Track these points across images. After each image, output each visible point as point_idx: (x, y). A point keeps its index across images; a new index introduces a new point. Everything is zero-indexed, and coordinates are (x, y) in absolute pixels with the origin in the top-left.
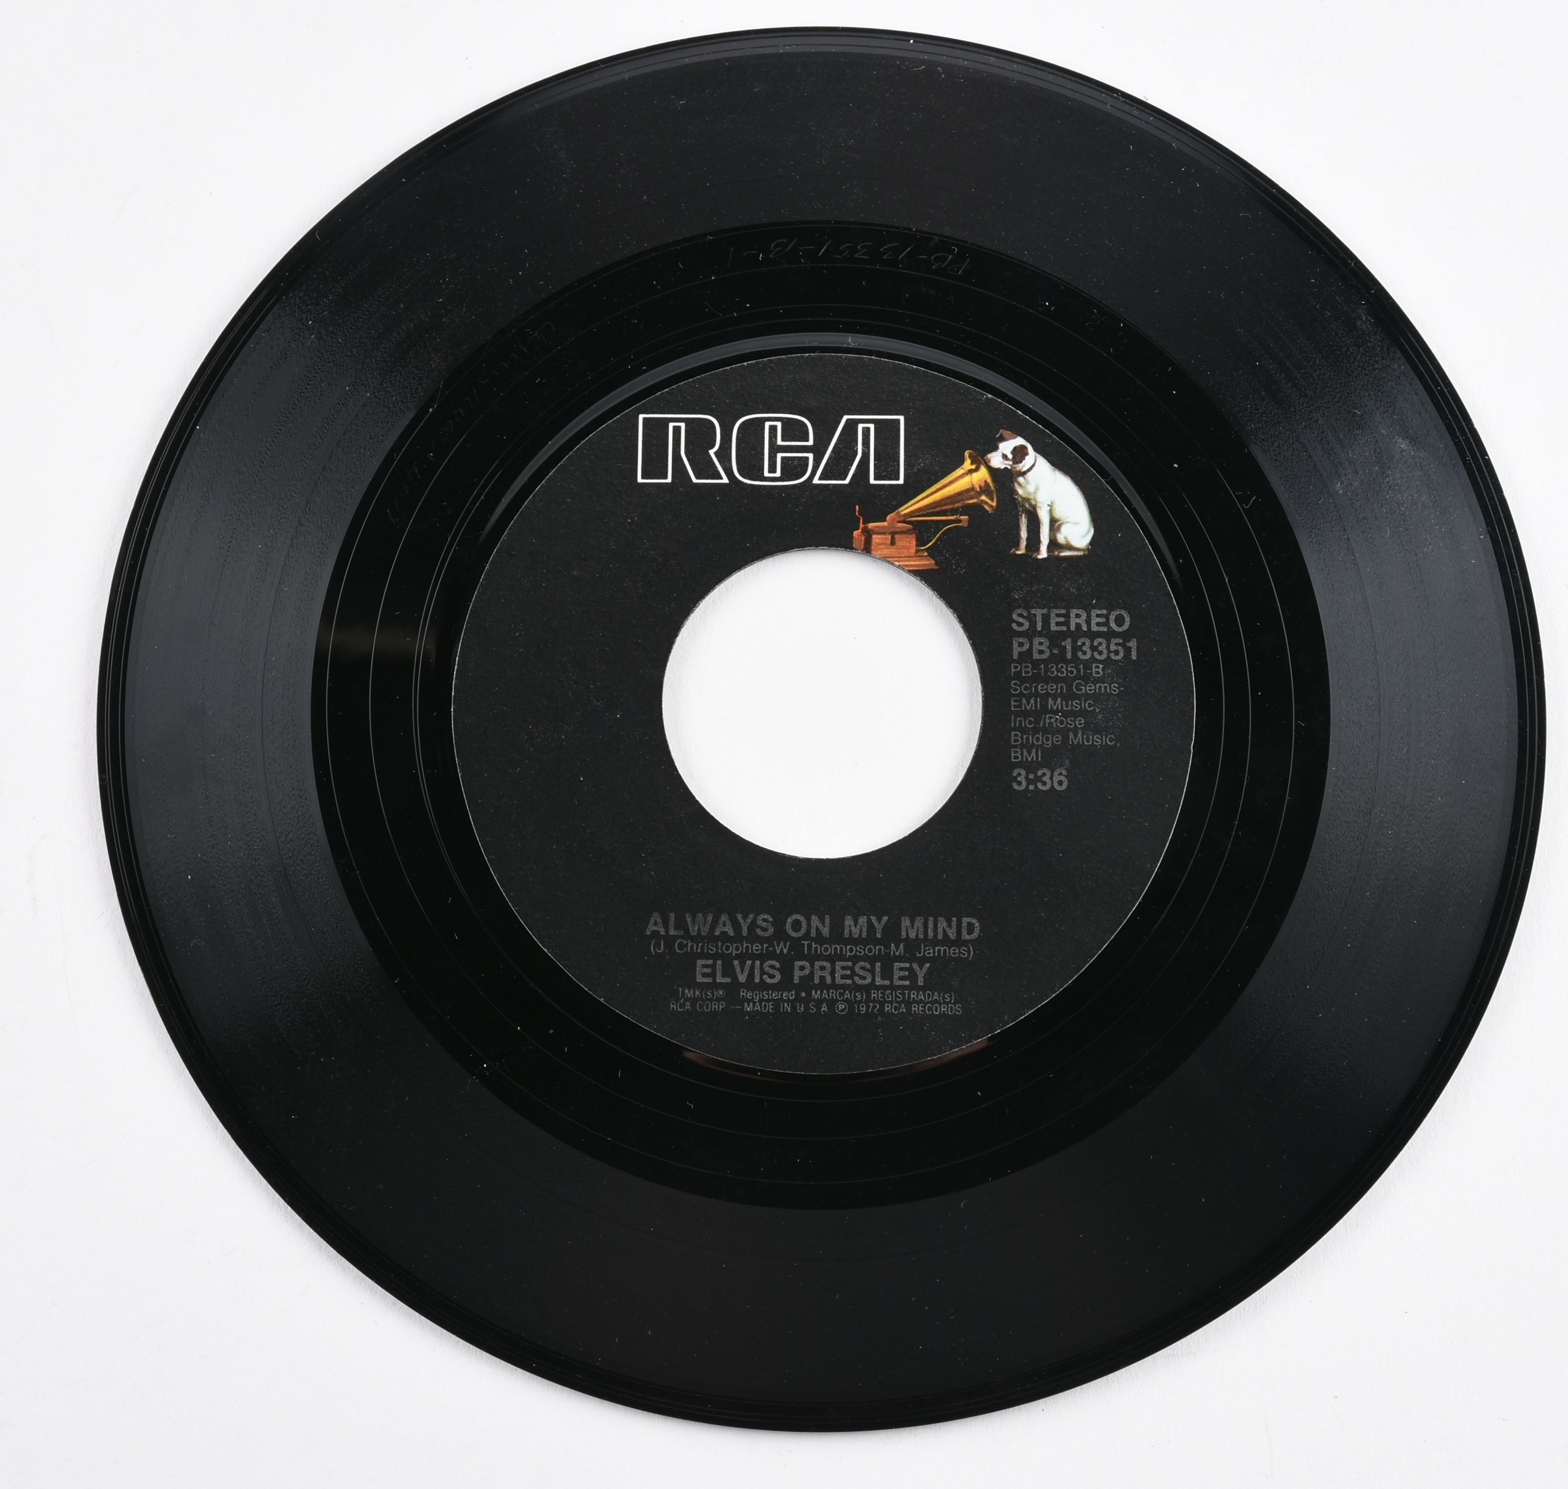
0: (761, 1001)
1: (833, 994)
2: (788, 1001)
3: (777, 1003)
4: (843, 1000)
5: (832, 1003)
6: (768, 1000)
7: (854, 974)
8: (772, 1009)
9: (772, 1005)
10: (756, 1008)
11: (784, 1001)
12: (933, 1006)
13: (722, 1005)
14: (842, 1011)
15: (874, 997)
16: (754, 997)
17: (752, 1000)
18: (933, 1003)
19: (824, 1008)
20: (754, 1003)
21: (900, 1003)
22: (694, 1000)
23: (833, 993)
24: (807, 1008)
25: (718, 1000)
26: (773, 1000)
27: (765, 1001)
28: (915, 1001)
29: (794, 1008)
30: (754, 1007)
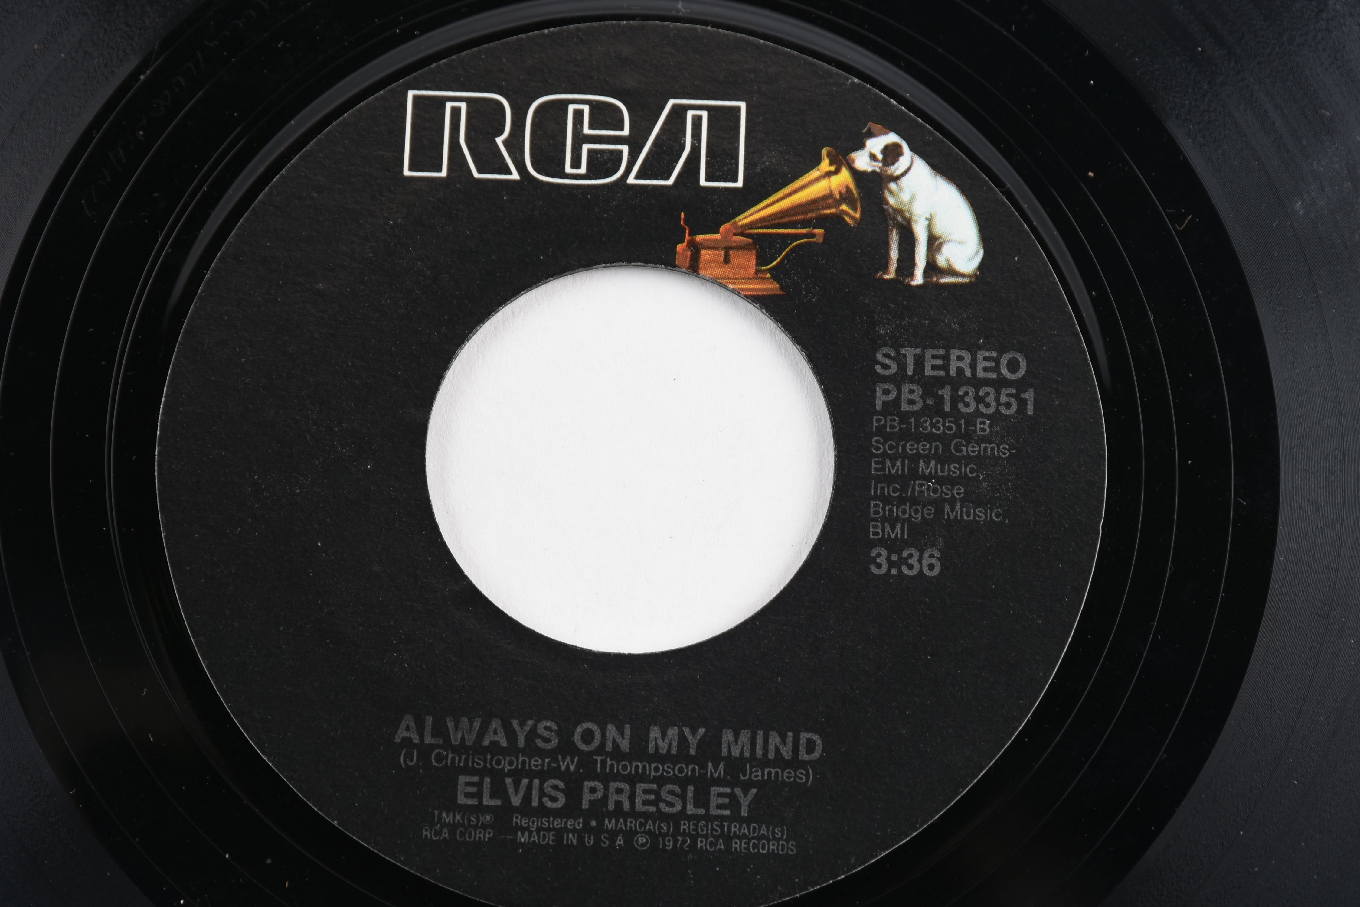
0: (539, 830)
1: (632, 824)
2: (574, 831)
3: (559, 833)
4: (644, 832)
5: (630, 835)
6: (549, 830)
7: (659, 799)
8: (553, 841)
9: (553, 835)
10: (532, 839)
11: (568, 831)
12: (759, 843)
13: (489, 833)
14: (643, 845)
15: (684, 830)
16: (531, 824)
17: (528, 829)
18: (759, 838)
19: (620, 841)
20: (531, 833)
21: (717, 838)
22: (453, 827)
23: (631, 822)
24: (598, 841)
25: (484, 827)
26: (554, 829)
27: (544, 830)
28: (736, 836)
29: (581, 840)
30: (530, 837)
